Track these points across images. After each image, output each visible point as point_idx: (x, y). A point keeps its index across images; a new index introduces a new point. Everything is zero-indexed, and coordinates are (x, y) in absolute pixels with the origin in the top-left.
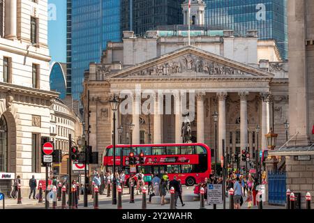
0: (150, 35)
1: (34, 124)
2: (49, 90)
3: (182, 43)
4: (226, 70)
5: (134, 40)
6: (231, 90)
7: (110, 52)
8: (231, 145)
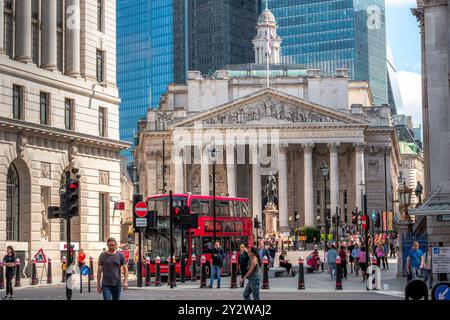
0: (219, 76)
1: (102, 182)
2: (118, 139)
3: (260, 85)
4: (313, 117)
5: (200, 82)
6: (319, 141)
7: (171, 96)
8: (319, 207)
